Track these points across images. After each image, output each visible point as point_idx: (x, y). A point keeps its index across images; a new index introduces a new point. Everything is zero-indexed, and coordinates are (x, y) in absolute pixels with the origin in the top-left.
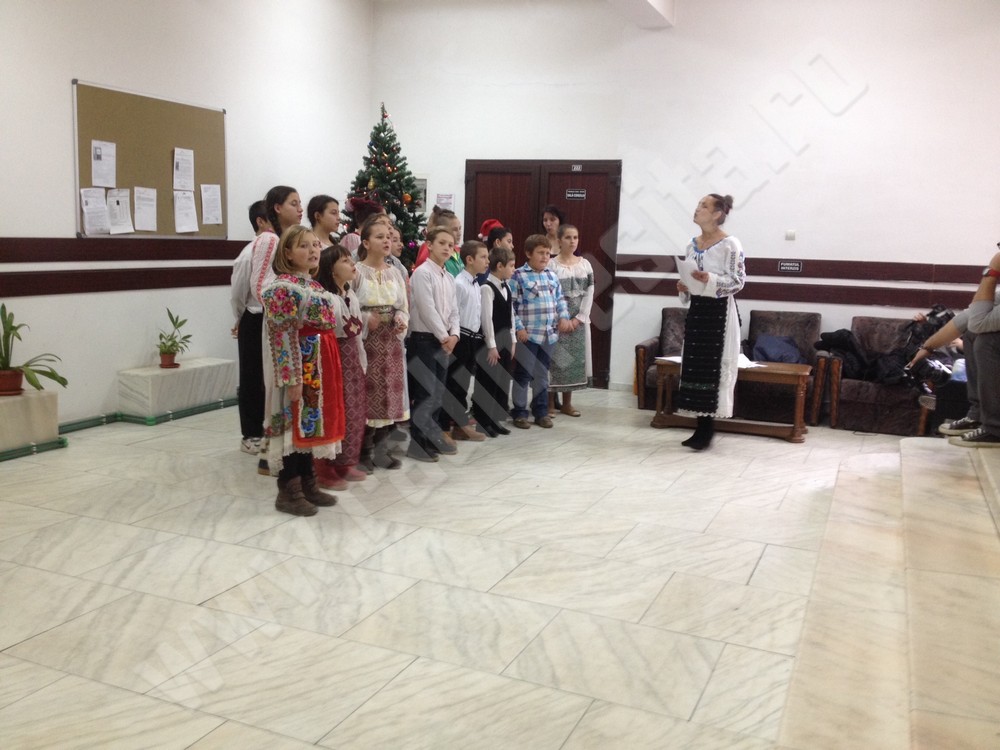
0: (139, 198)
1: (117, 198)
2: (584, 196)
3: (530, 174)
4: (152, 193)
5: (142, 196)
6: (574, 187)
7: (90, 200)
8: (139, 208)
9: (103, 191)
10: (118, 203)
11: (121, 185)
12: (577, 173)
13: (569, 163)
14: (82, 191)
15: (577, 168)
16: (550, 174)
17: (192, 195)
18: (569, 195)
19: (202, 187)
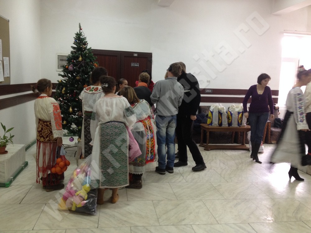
2: (138, 65)
3: (116, 56)
6: (134, 62)
12: (136, 57)
13: (133, 53)
15: (136, 55)
16: (125, 56)
18: (133, 65)
19: (4, 58)
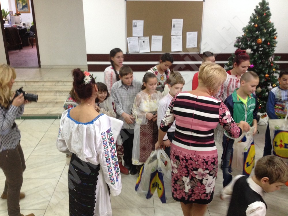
0: (154, 40)
1: (144, 40)
4: (161, 38)
5: (155, 39)
7: (131, 41)
8: (153, 43)
9: (137, 38)
10: (144, 42)
11: (145, 35)
14: (128, 38)
17: (181, 37)
19: (187, 33)
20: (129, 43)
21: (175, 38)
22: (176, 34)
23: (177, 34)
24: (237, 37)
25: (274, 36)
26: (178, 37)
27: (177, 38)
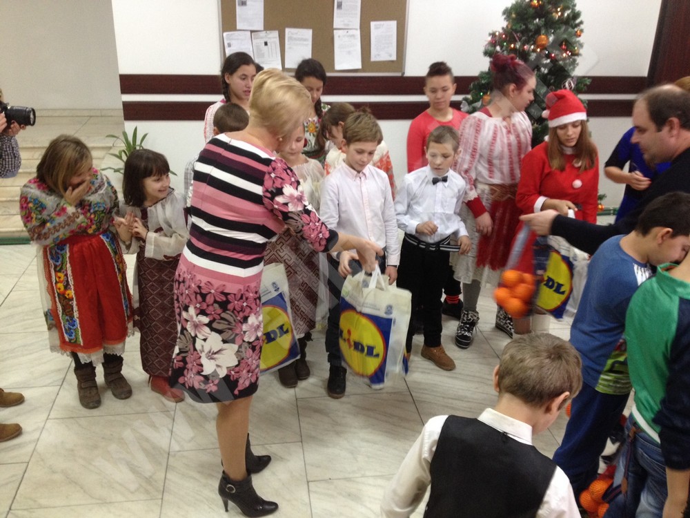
0: (290, 38)
1: (266, 40)
4: (308, 34)
5: (295, 36)
7: (233, 42)
8: (290, 48)
9: (249, 33)
10: (266, 44)
11: (268, 26)
14: (225, 34)
17: (358, 33)
19: (373, 24)
20: (229, 45)
21: (344, 36)
22: (345, 25)
23: (348, 25)
24: (491, 32)
25: (576, 29)
26: (351, 32)
27: (348, 36)
